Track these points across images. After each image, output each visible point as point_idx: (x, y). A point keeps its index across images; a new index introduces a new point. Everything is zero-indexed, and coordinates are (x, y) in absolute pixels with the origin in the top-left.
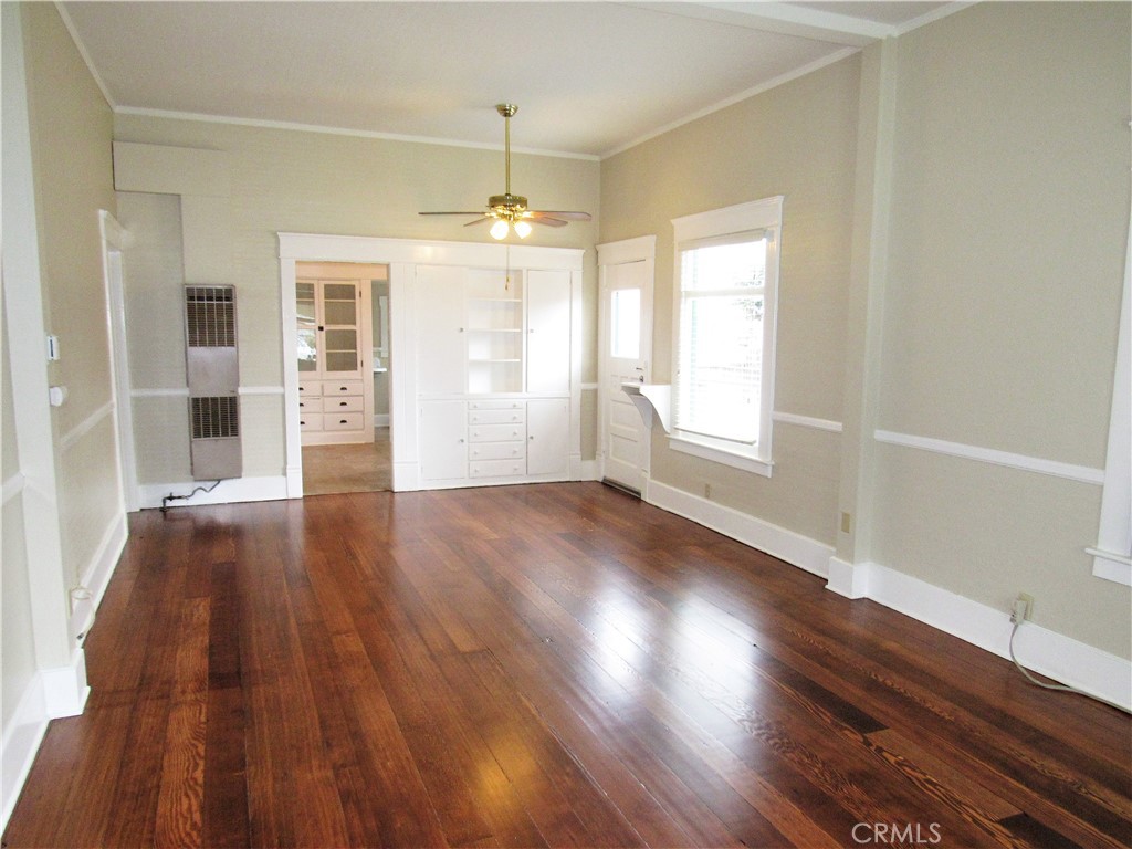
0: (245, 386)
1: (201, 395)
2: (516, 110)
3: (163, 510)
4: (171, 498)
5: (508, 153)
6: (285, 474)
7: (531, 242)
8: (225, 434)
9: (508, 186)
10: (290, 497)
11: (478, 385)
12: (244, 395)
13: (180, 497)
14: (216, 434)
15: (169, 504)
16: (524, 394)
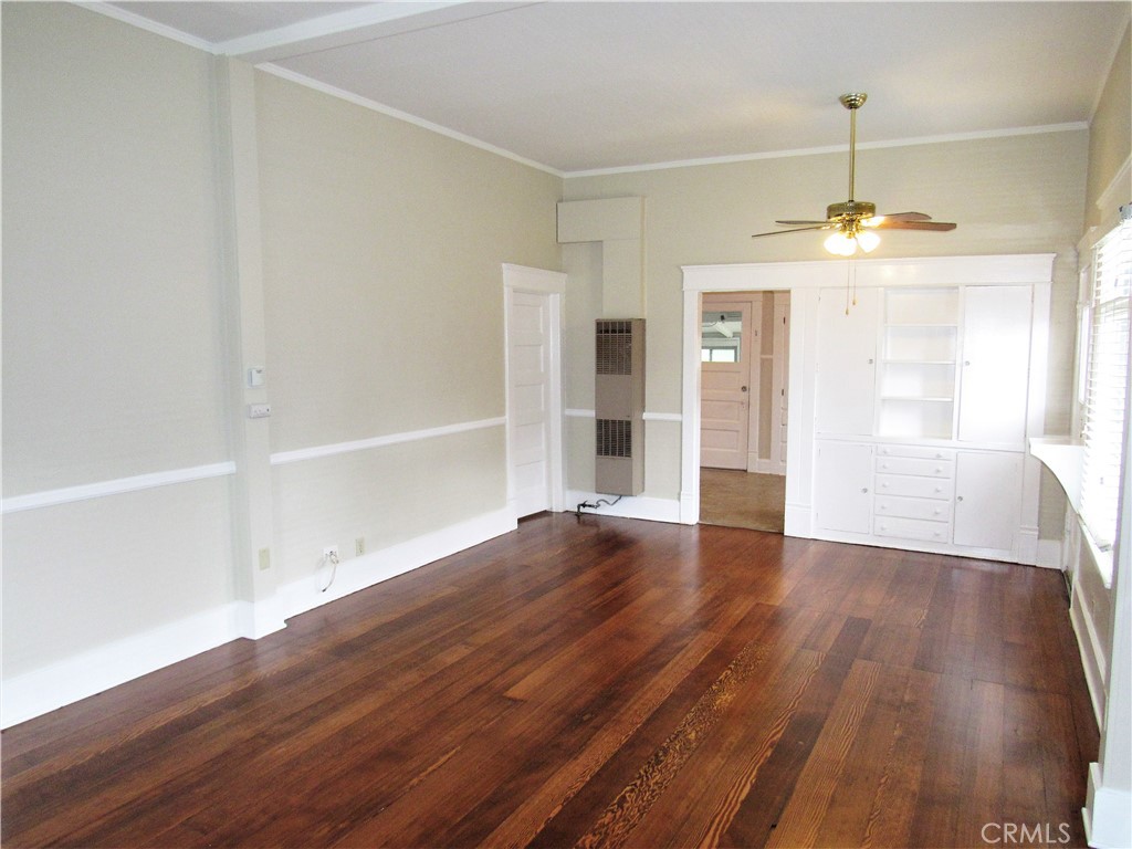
0: (650, 411)
1: (610, 417)
2: (864, 99)
3: (578, 515)
4: (584, 505)
5: (853, 153)
6: (679, 499)
7: (879, 255)
8: (621, 454)
9: (852, 192)
10: (682, 522)
11: (897, 427)
12: (649, 421)
13: (590, 506)
14: (614, 454)
15: (582, 510)
16: (954, 442)
